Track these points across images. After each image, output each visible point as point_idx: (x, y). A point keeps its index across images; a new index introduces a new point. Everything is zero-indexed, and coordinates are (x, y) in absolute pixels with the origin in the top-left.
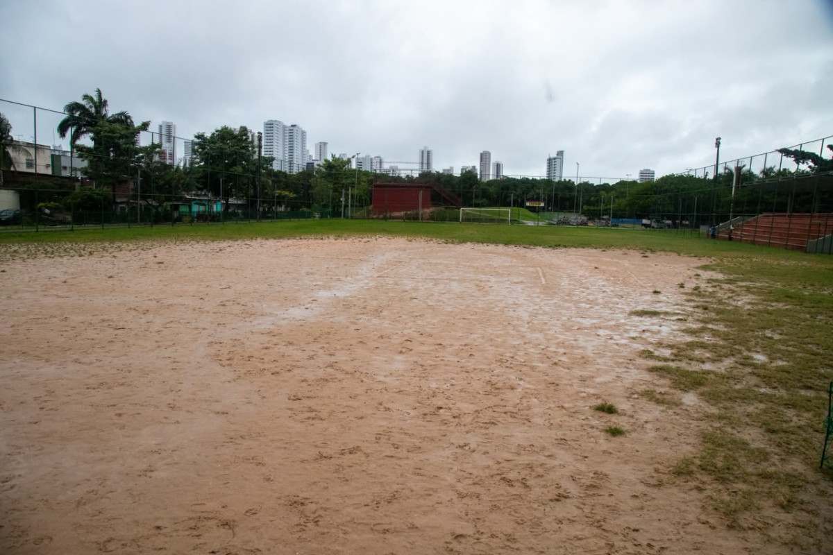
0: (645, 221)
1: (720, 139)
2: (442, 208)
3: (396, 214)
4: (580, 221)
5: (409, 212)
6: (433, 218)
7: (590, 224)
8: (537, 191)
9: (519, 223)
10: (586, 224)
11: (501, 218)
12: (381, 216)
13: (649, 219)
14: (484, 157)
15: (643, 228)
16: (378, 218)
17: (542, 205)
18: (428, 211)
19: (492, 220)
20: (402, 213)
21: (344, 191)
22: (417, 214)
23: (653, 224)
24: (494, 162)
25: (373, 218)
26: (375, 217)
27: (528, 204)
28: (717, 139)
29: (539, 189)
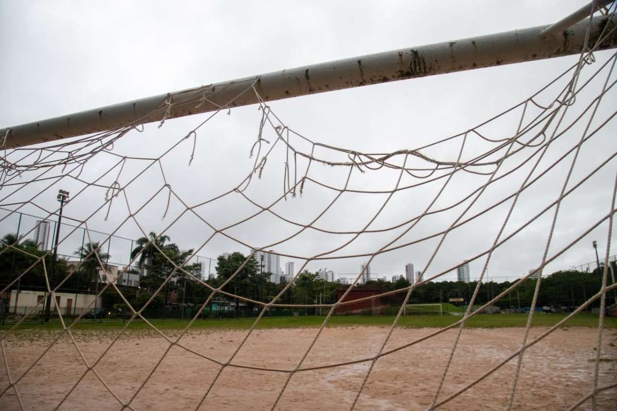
0: (545, 308)
1: (595, 242)
2: (388, 306)
3: (356, 311)
4: (494, 310)
5: (364, 310)
6: (382, 313)
7: (503, 312)
8: (455, 290)
9: (449, 315)
10: (499, 313)
11: (434, 311)
12: (344, 313)
13: (548, 306)
14: (409, 268)
15: (545, 313)
16: (342, 315)
17: (462, 300)
18: (379, 308)
19: (427, 313)
20: (360, 311)
21: (317, 296)
22: (371, 311)
23: (553, 310)
24: (416, 271)
25: (338, 315)
26: (339, 314)
27: (451, 300)
28: (594, 242)
29: (456, 288)
